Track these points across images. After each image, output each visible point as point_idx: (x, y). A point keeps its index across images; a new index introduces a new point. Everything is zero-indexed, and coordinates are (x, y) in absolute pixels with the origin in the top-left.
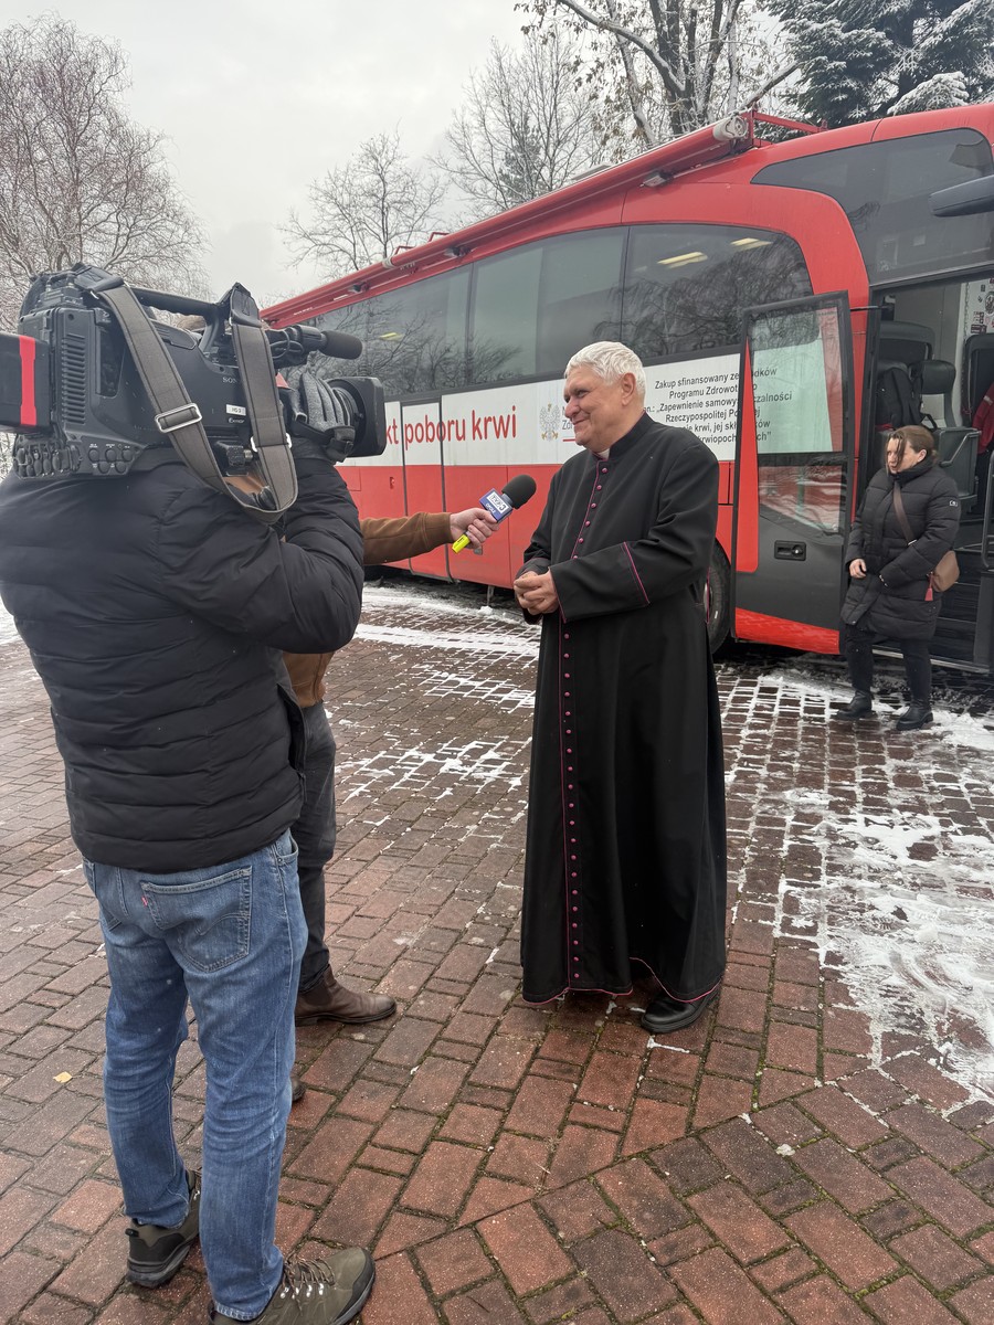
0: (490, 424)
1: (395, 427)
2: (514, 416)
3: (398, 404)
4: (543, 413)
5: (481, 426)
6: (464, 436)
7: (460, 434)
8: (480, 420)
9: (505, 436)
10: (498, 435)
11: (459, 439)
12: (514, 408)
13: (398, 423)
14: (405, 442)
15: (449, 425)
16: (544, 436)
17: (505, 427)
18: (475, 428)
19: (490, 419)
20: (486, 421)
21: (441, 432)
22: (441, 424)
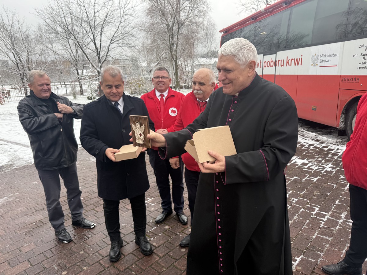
0: (293, 61)
1: (261, 62)
2: (302, 58)
3: (262, 55)
4: (313, 57)
5: (290, 62)
6: (283, 65)
7: (282, 64)
8: (289, 60)
9: (298, 65)
10: (295, 65)
11: (281, 66)
12: (302, 56)
13: (262, 61)
14: (264, 67)
15: (279, 61)
16: (312, 65)
17: (298, 62)
18: (287, 62)
19: (293, 59)
20: (291, 60)
21: (276, 64)
22: (276, 61)
